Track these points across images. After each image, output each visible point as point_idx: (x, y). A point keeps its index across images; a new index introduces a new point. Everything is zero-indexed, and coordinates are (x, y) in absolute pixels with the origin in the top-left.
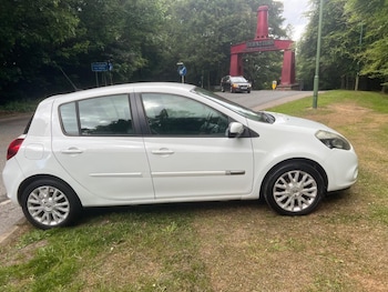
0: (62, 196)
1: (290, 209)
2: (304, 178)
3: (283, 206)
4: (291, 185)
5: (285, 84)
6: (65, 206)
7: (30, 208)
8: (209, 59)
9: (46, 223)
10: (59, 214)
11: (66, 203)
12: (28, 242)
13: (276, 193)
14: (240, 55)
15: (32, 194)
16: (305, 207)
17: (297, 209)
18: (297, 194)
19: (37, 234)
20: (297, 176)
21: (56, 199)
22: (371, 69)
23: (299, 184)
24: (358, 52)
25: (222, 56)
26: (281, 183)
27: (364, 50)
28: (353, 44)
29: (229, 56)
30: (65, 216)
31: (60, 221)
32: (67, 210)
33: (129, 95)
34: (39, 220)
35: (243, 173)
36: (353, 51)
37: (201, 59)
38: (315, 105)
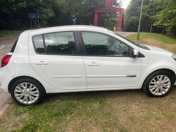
0: (35, 88)
1: (156, 94)
2: (165, 79)
3: (153, 93)
4: (158, 82)
5: (119, 28)
6: (36, 93)
7: (16, 95)
8: (85, 15)
9: (25, 102)
10: (33, 98)
11: (37, 91)
12: (17, 114)
13: (150, 87)
14: (99, 14)
15: (17, 87)
16: (164, 93)
17: (160, 94)
18: (161, 87)
19: (21, 109)
20: (161, 78)
21: (31, 89)
22: (159, 23)
23: (162, 82)
24: (152, 15)
25: (91, 13)
26: (153, 81)
27: (155, 14)
28: (150, 11)
29: (94, 14)
30: (36, 99)
31: (33, 101)
32: (37, 95)
33: (74, 31)
34: (21, 101)
35: (135, 76)
36: (150, 15)
37: (81, 15)
38: (138, 39)
